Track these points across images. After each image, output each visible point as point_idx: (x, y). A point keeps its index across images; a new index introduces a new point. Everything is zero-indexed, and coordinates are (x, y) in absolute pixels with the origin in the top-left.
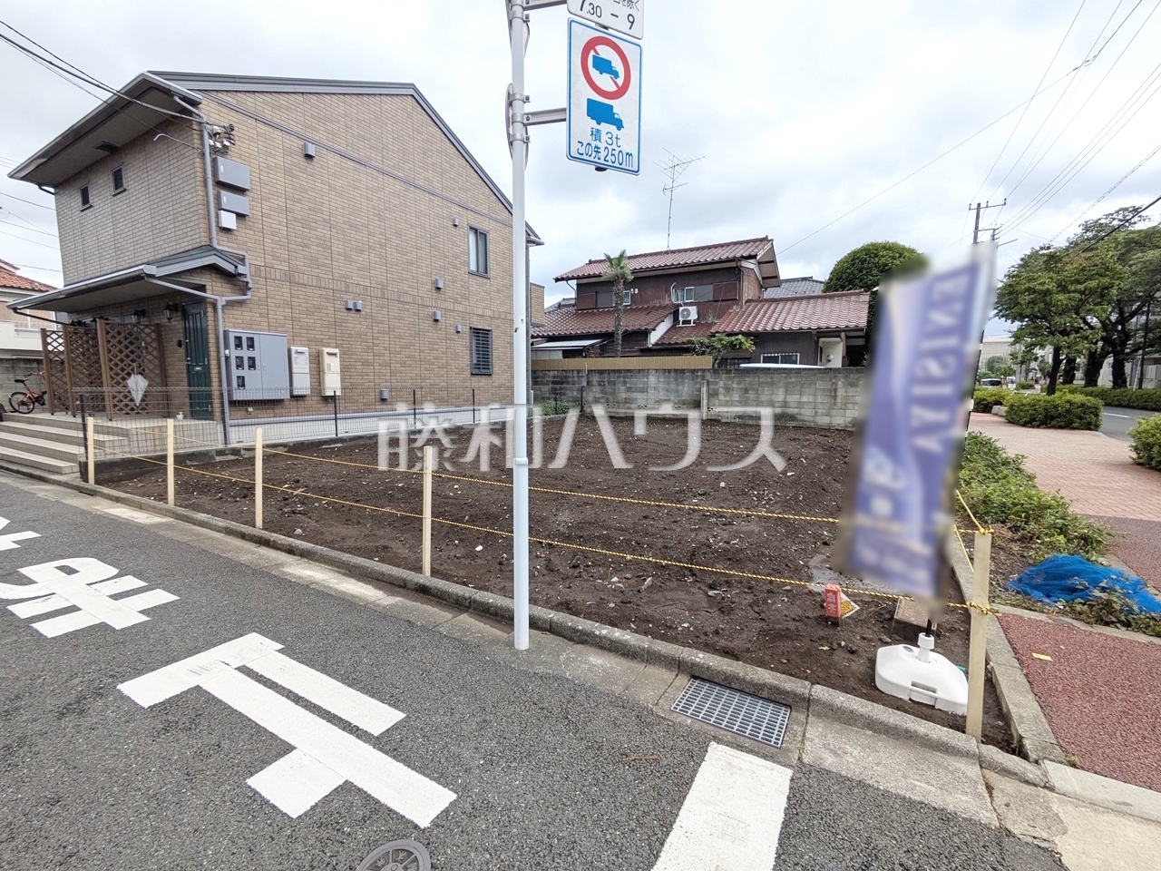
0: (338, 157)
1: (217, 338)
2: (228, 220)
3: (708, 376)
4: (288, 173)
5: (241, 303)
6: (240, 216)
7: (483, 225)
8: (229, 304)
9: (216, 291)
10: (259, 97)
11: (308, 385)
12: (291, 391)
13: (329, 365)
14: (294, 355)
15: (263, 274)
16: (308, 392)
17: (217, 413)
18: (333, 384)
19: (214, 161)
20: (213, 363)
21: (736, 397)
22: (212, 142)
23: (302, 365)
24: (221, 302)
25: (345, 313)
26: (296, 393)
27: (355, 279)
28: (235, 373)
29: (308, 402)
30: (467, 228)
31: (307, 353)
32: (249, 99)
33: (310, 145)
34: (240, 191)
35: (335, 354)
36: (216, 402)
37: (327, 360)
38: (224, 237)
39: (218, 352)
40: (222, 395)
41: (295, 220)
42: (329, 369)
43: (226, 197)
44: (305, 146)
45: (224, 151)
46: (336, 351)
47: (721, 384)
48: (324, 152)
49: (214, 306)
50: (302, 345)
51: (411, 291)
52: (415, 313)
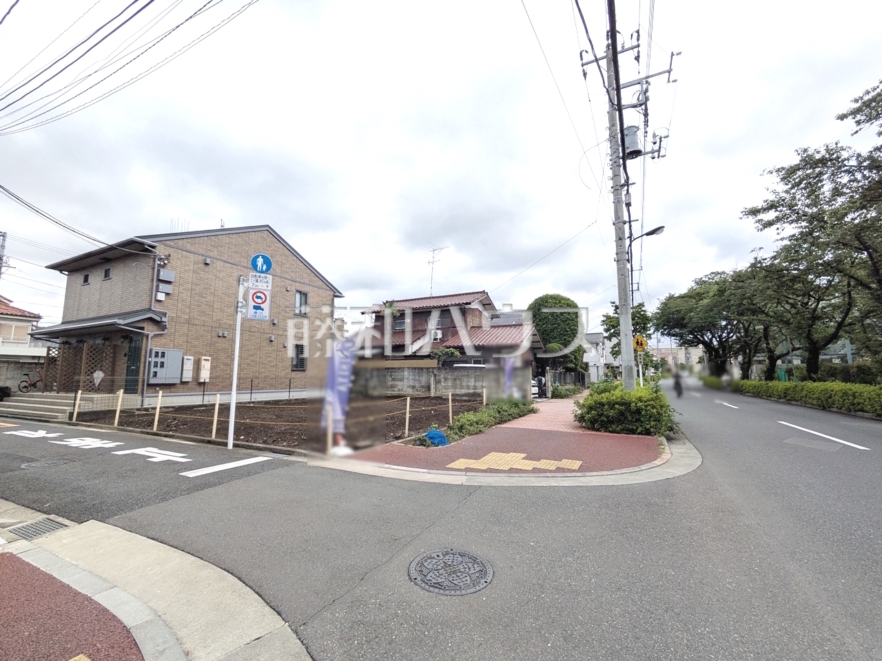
0: (222, 263)
1: (146, 352)
2: (161, 296)
3: (436, 372)
4: (194, 272)
5: (161, 335)
6: (167, 294)
7: (304, 289)
8: (156, 336)
9: (150, 330)
10: (185, 240)
11: (191, 376)
12: (181, 378)
13: (204, 366)
14: (185, 361)
15: (175, 320)
16: (190, 380)
17: (140, 390)
18: (205, 375)
19: (159, 271)
20: (142, 365)
21: (450, 384)
22: (159, 262)
23: (189, 366)
24: (151, 334)
25: (217, 339)
26: (183, 380)
27: (225, 321)
28: (153, 370)
29: (190, 385)
30: (294, 290)
31: (193, 360)
32: (180, 242)
33: (208, 259)
34: (169, 283)
35: (208, 360)
36: (140, 384)
37: (203, 363)
38: (158, 304)
39: (145, 359)
40: (144, 381)
41: (195, 294)
42: (204, 367)
43: (162, 286)
44: (205, 260)
45: (164, 266)
46: (209, 358)
47: (442, 376)
48: (215, 261)
49: (147, 336)
50: (190, 355)
51: (257, 325)
52: (258, 338)
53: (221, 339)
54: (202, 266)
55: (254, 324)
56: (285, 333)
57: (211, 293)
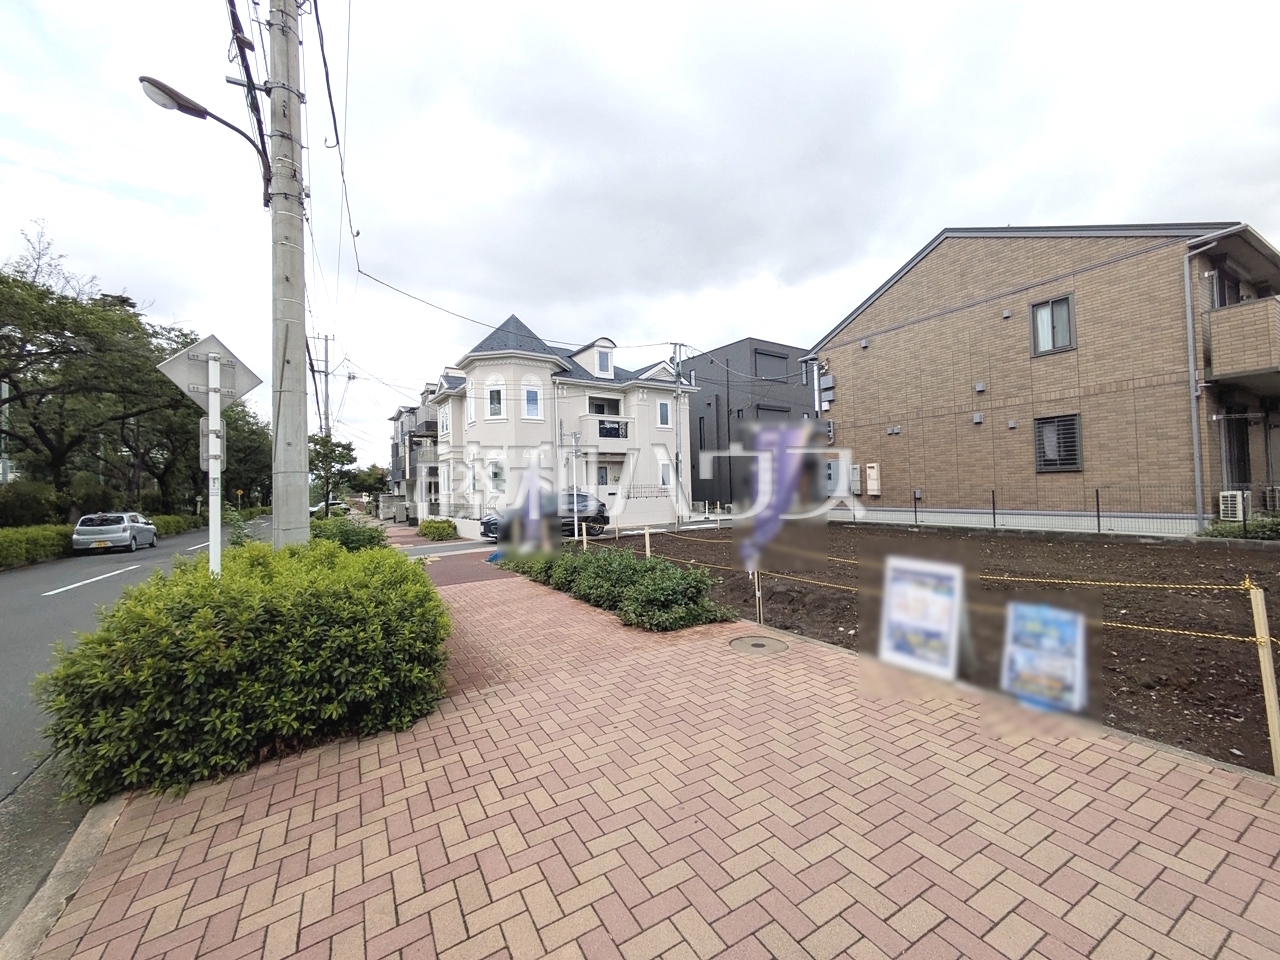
0: (883, 335)
2: (826, 406)
6: (830, 402)
10: (841, 334)
11: (859, 488)
13: (870, 474)
18: (873, 487)
23: (856, 476)
25: (888, 438)
27: (896, 411)
31: (859, 469)
32: (837, 339)
33: (863, 341)
34: (830, 388)
35: (873, 467)
37: (869, 471)
38: (826, 414)
41: (857, 389)
42: (870, 477)
44: (861, 343)
45: (826, 373)
46: (876, 466)
48: (874, 338)
50: (858, 464)
51: (946, 405)
52: (951, 423)
53: (893, 437)
54: (861, 352)
55: (940, 402)
56: (1010, 402)
57: (875, 381)
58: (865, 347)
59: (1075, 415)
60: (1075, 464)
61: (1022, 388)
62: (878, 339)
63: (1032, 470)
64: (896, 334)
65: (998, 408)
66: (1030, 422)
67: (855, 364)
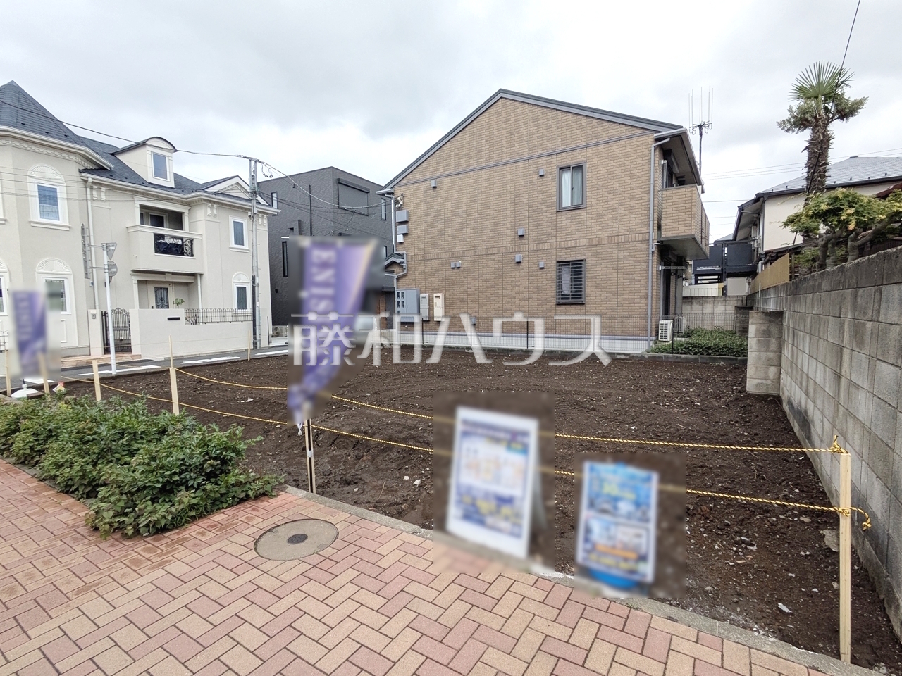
0: (449, 178)
2: (400, 239)
5: (404, 276)
6: (405, 235)
7: (577, 159)
8: (401, 277)
10: (414, 172)
11: (427, 315)
13: (437, 303)
14: (421, 299)
15: (413, 259)
18: (439, 314)
22: (396, 206)
23: (424, 304)
24: (396, 277)
25: (451, 271)
27: (457, 248)
28: (397, 309)
30: (555, 169)
31: (427, 298)
32: (411, 176)
33: (433, 181)
34: (405, 222)
35: (440, 297)
37: (435, 300)
43: (399, 228)
44: (431, 183)
45: (401, 207)
48: (443, 179)
51: (496, 245)
52: (499, 261)
53: (455, 270)
54: (431, 191)
55: (492, 243)
56: (541, 246)
57: (441, 220)
58: (435, 187)
59: (583, 260)
60: (580, 298)
61: (549, 235)
62: (445, 181)
63: (554, 302)
64: (460, 179)
65: (534, 251)
66: (553, 264)
67: (426, 202)
